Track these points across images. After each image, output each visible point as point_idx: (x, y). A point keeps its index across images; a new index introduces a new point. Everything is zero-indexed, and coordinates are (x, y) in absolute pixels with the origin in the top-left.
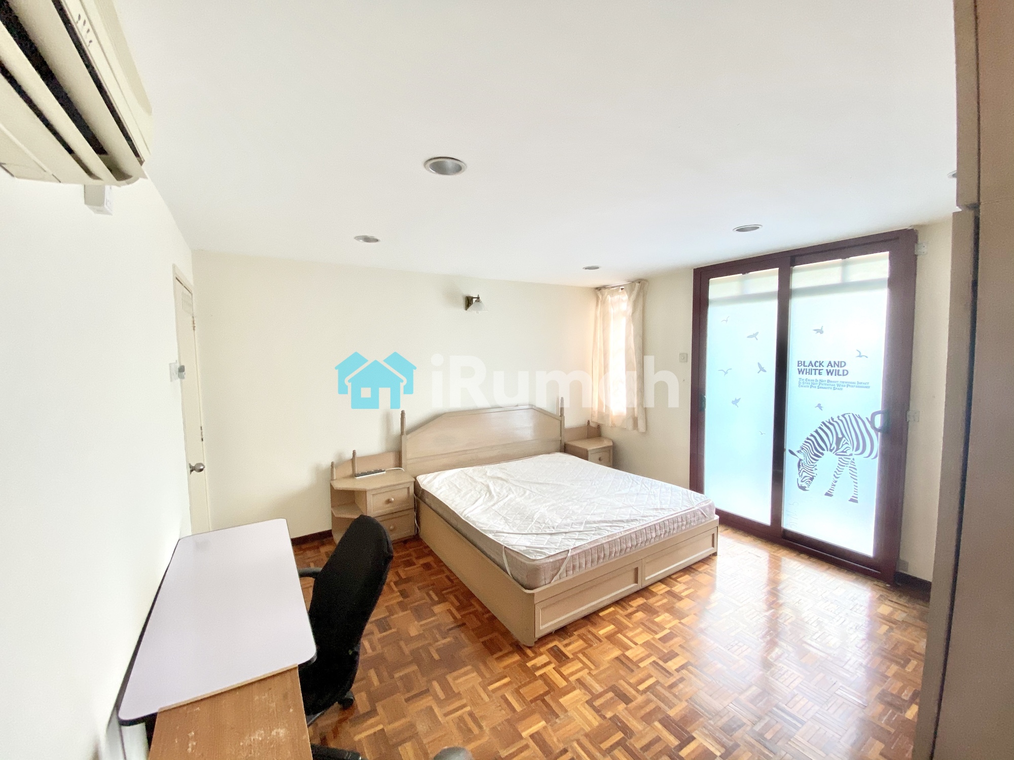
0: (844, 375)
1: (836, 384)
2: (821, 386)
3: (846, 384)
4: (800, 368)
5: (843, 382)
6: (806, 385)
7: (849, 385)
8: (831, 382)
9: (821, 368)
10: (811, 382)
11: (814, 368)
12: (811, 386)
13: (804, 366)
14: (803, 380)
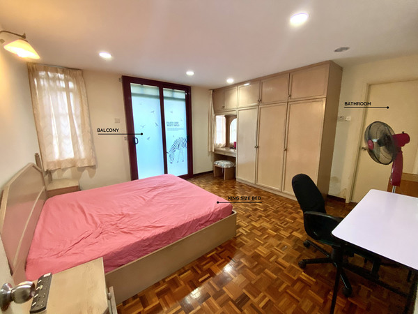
0: (179, 126)
1: (177, 129)
2: (174, 130)
11: (171, 124)
12: (171, 130)
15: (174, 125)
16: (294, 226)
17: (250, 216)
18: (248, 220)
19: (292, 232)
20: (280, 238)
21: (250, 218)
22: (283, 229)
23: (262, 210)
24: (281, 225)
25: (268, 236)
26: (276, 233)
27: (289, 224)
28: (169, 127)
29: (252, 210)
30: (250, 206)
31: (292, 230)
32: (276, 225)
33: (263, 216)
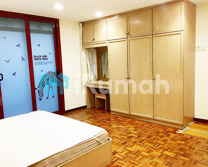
1: (45, 63)
2: (41, 64)
4: (35, 58)
7: (48, 63)
10: (38, 63)
15: (42, 59)
16: (165, 146)
17: (126, 143)
18: (124, 146)
19: (163, 151)
20: (153, 157)
21: (125, 145)
22: (155, 150)
23: (137, 137)
24: (153, 147)
25: (142, 158)
26: (149, 154)
27: (160, 146)
28: (36, 61)
29: (127, 138)
30: (126, 135)
31: (163, 150)
32: (149, 148)
33: (137, 142)
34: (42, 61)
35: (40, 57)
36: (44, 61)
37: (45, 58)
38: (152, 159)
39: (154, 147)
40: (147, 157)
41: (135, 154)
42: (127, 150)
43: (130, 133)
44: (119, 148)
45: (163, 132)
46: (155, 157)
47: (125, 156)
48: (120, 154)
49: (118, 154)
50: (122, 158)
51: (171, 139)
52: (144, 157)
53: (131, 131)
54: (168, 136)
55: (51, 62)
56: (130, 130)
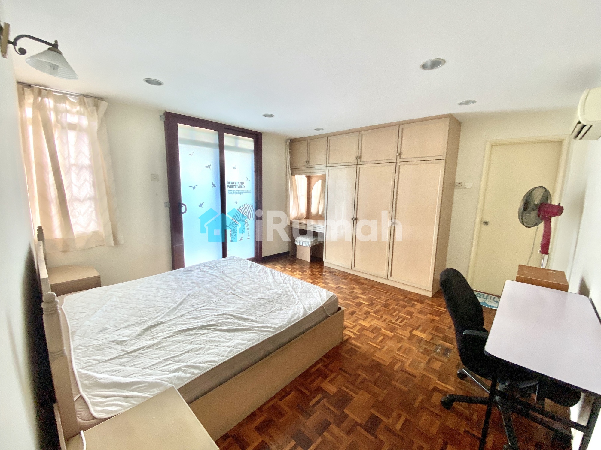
0: (243, 188)
1: (241, 192)
2: (236, 193)
3: (244, 192)
4: (228, 185)
5: (243, 191)
6: (231, 193)
7: (245, 192)
8: (240, 191)
9: (236, 185)
10: (232, 192)
11: (233, 185)
12: (233, 194)
13: (230, 184)
14: (230, 191)
15: (237, 187)
21: (354, 316)
22: (400, 327)
23: (368, 304)
24: (396, 322)
25: (384, 339)
26: (392, 334)
27: (405, 321)
28: (230, 189)
29: (355, 305)
30: (351, 300)
31: (411, 329)
32: (390, 323)
33: (371, 312)
34: (237, 189)
35: (234, 183)
36: (240, 189)
37: (241, 185)
38: (399, 342)
39: (398, 323)
40: (391, 338)
41: (372, 331)
42: (360, 324)
43: (358, 297)
44: (347, 321)
45: (403, 300)
46: (402, 339)
47: (359, 334)
48: (350, 330)
49: (347, 329)
50: (355, 337)
51: (418, 311)
52: (386, 337)
53: (358, 295)
54: (412, 306)
55: (248, 192)
56: (357, 293)
